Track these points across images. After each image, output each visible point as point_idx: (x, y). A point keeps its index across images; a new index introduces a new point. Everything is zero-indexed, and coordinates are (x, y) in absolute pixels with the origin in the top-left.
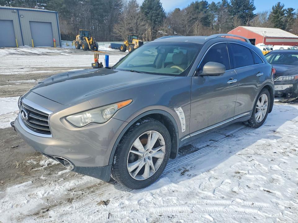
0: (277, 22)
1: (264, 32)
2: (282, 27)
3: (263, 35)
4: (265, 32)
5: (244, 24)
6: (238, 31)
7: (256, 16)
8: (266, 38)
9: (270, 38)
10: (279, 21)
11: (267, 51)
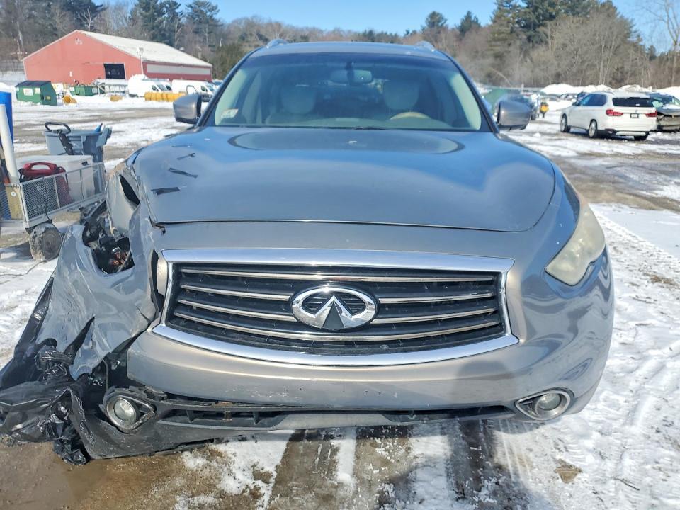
0: (153, 29)
1: (138, 50)
2: (168, 41)
3: (138, 57)
4: (141, 49)
5: (82, 27)
6: (77, 43)
7: (102, 10)
8: (146, 63)
9: (154, 63)
10: (157, 27)
11: (160, 91)
